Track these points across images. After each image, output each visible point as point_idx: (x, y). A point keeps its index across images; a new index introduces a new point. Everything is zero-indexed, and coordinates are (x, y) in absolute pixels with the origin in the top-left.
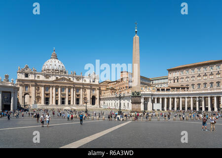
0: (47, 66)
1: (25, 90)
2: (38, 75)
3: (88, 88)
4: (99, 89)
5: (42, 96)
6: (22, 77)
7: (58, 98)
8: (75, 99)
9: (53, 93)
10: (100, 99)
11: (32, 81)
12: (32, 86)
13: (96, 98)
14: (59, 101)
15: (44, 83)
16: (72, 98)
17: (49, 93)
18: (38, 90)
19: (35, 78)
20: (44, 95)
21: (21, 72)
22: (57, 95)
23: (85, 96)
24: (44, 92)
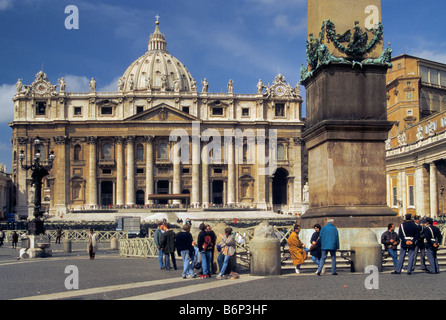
2: (78, 104)
5: (90, 175)
6: (27, 114)
7: (144, 180)
8: (204, 183)
9: (124, 165)
11: (55, 125)
12: (58, 141)
13: (290, 175)
14: (148, 192)
15: (95, 132)
16: (195, 179)
17: (114, 167)
18: (76, 158)
19: (66, 115)
20: (96, 171)
21: (26, 99)
22: (141, 171)
23: (246, 170)
24: (97, 161)
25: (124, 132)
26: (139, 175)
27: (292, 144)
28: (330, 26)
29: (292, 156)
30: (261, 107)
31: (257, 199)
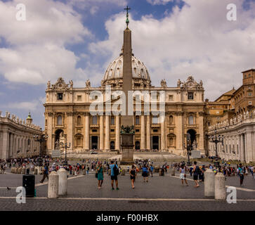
0: (111, 72)
1: (58, 123)
2: (79, 94)
3: (177, 114)
4: (205, 114)
5: (86, 132)
6: (53, 99)
7: (114, 136)
8: (148, 137)
9: (104, 127)
10: (207, 137)
11: (67, 105)
12: (69, 114)
13: (197, 133)
14: (117, 142)
16: (143, 135)
17: (99, 128)
18: (78, 123)
19: (73, 100)
21: (52, 92)
22: (113, 130)
23: (171, 131)
24: (90, 125)
26: (112, 133)
27: (198, 115)
29: (198, 122)
30: (180, 95)
31: (178, 147)
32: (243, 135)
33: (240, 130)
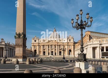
1: (35, 48)
13: (72, 51)
14: (50, 53)
15: (43, 44)
16: (57, 51)
17: (45, 49)
18: (40, 48)
20: (43, 50)
21: (33, 40)
22: (49, 50)
25: (47, 44)
27: (72, 46)
28: (16, 33)
31: (66, 54)
32: (87, 49)
33: (85, 47)
